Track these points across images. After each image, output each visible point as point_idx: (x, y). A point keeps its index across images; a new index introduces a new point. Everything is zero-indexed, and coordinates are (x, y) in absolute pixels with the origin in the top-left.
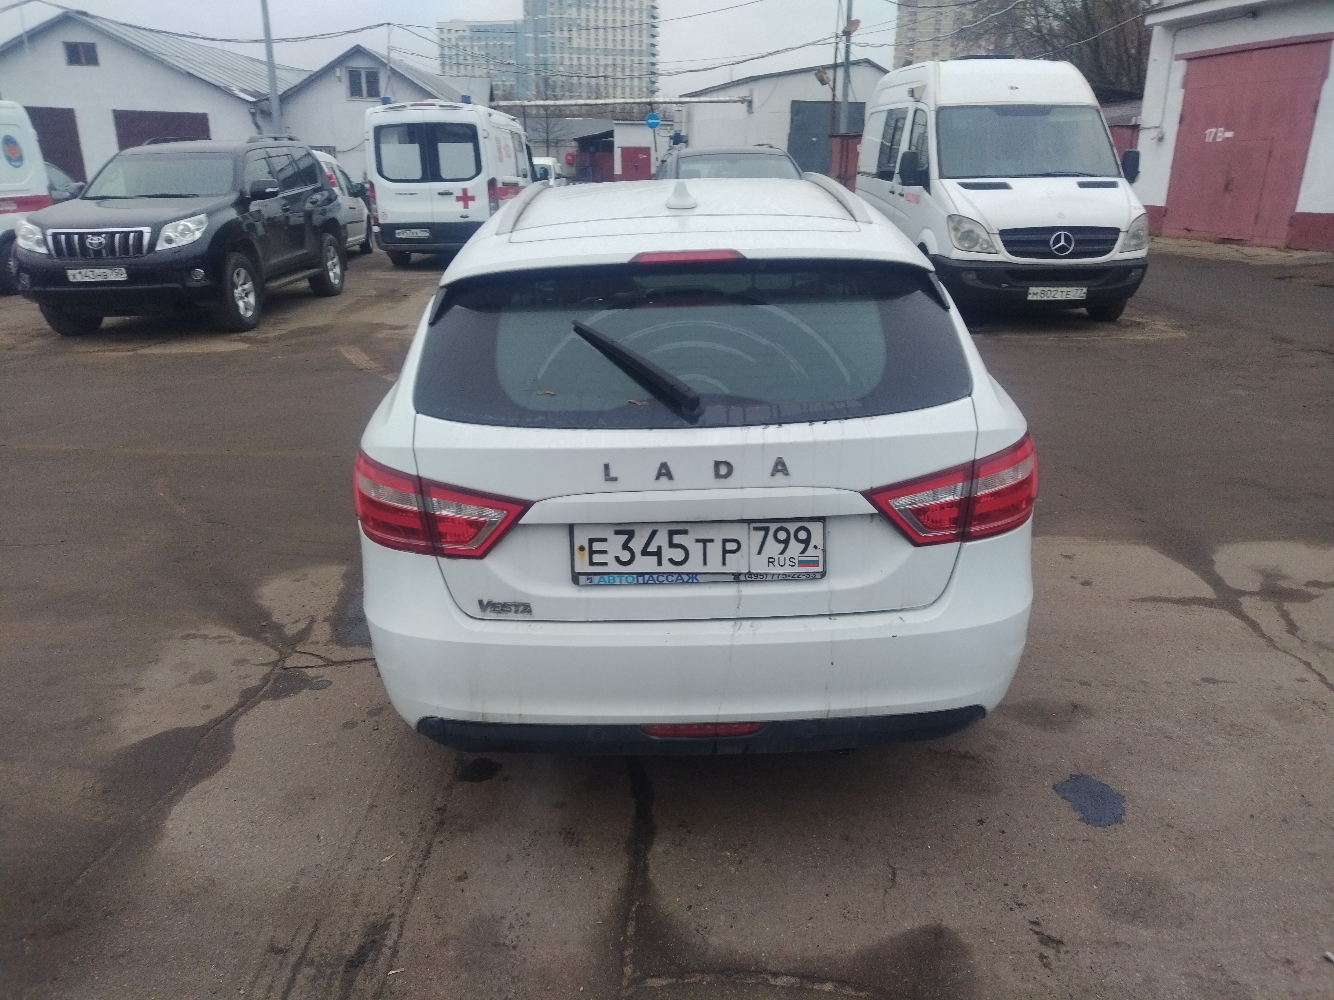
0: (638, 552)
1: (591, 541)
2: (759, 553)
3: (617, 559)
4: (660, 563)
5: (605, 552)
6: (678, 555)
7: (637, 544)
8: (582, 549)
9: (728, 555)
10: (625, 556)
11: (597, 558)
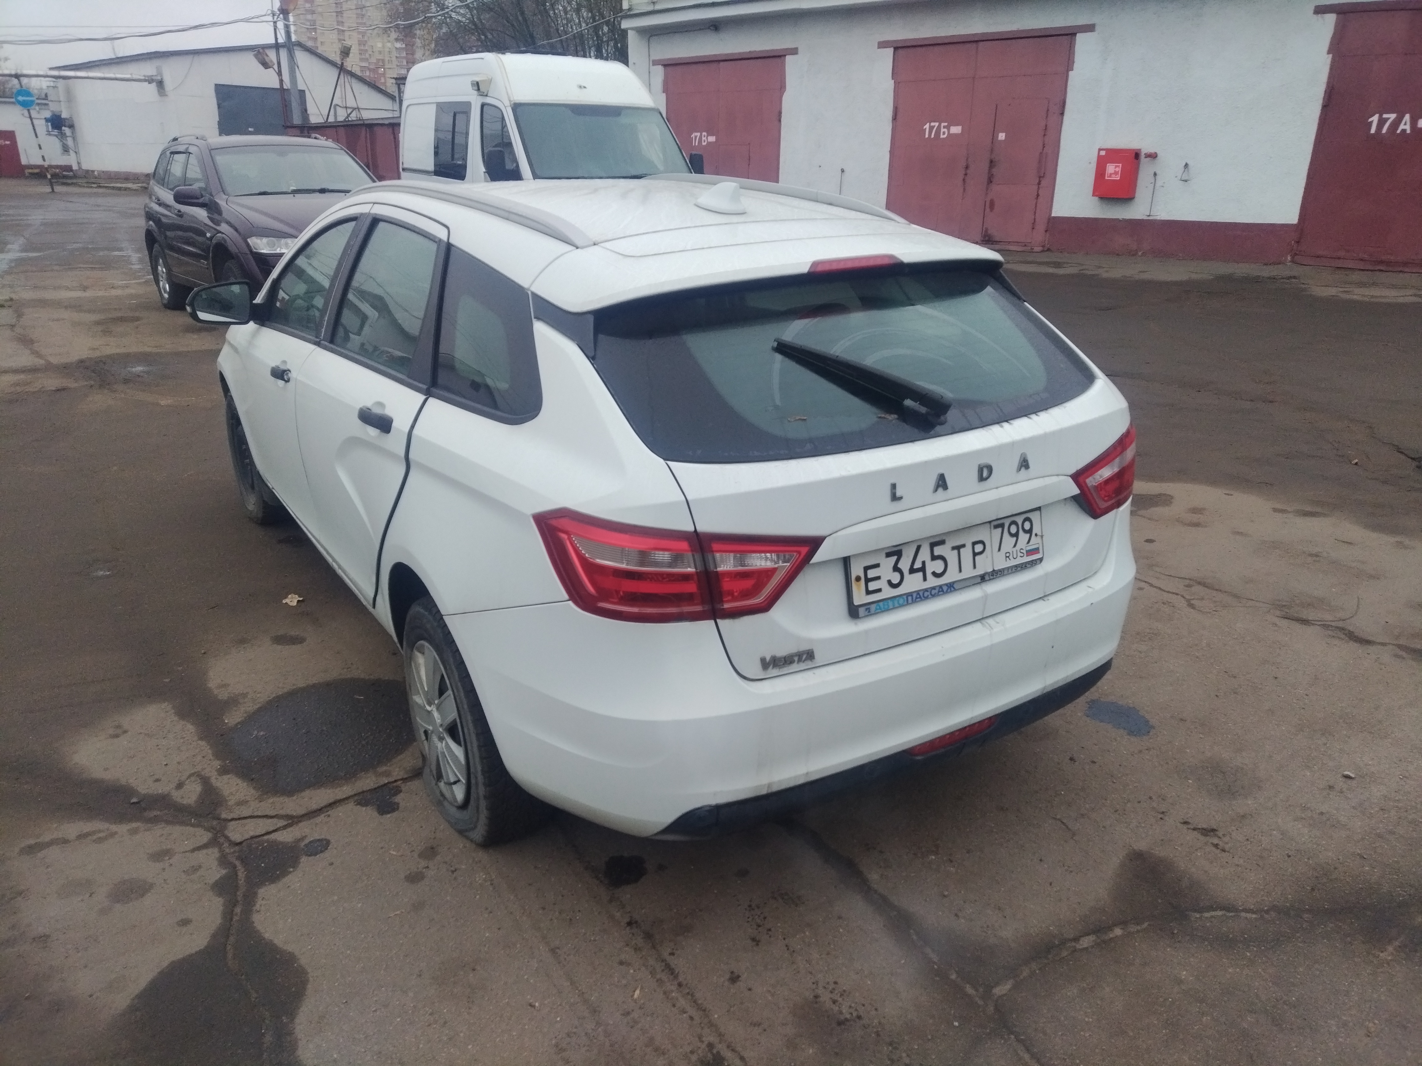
0: (906, 570)
1: (866, 569)
2: (999, 550)
3: (890, 582)
4: (925, 579)
5: (878, 578)
6: (938, 566)
7: (905, 565)
8: (858, 579)
9: (977, 558)
10: (896, 578)
11: (872, 586)
